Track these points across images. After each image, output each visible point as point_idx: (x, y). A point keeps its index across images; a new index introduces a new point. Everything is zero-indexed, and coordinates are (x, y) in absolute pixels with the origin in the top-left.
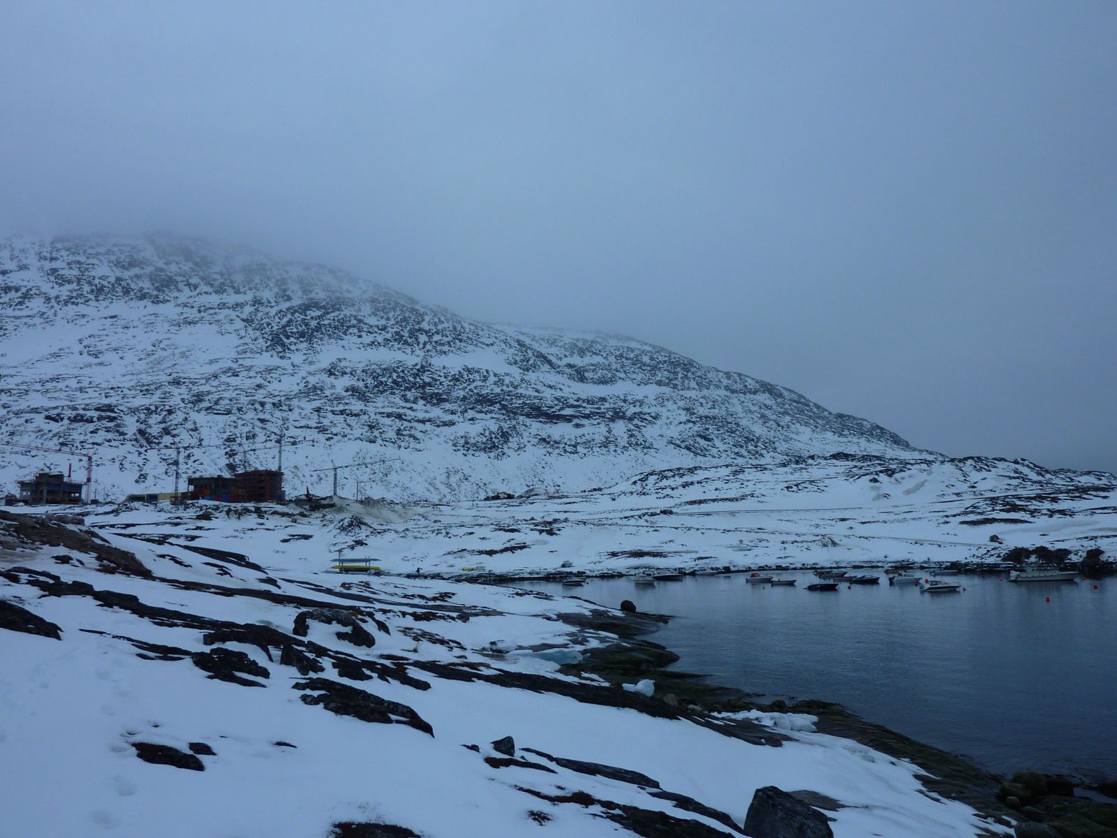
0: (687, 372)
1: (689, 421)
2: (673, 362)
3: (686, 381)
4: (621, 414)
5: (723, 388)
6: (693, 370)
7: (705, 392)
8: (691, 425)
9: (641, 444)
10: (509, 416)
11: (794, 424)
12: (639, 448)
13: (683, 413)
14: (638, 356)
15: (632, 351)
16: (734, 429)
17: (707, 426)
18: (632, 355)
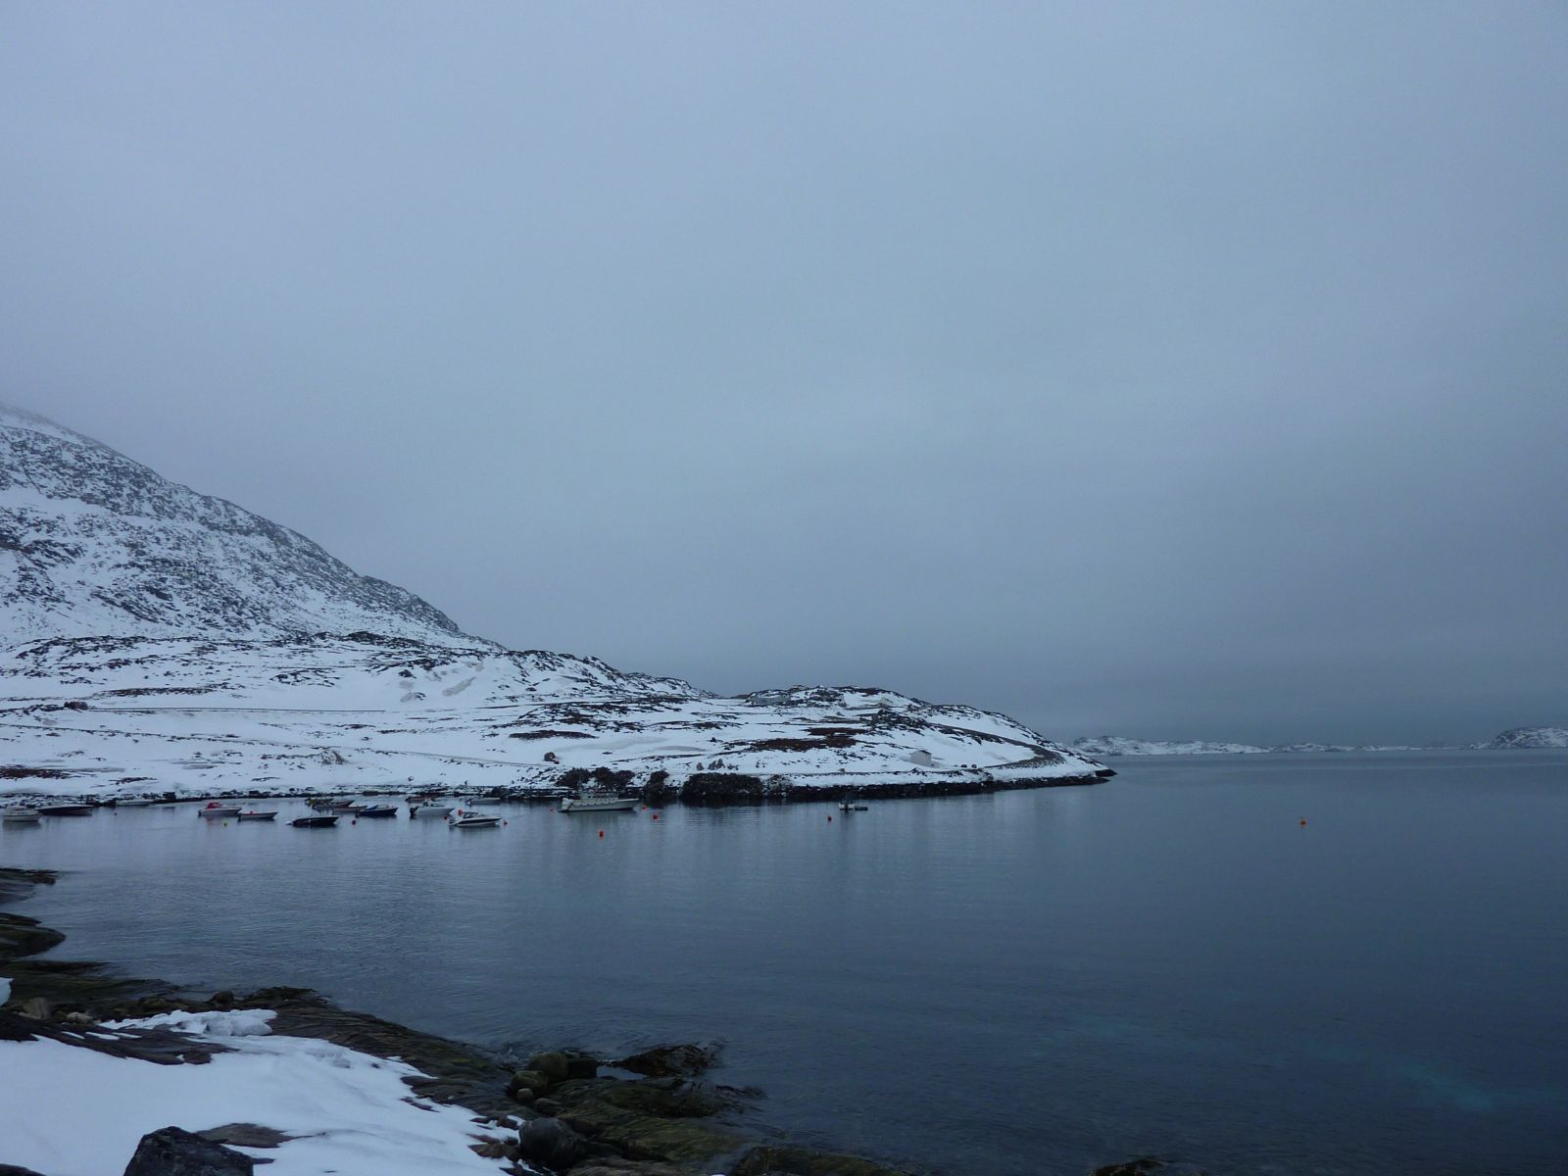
0: (139, 487)
1: (133, 565)
2: (116, 469)
3: (136, 502)
5: (197, 519)
6: (149, 485)
7: (166, 522)
8: (135, 570)
9: (43, 593)
12: (38, 599)
13: (125, 550)
14: (53, 449)
15: (45, 440)
16: (207, 584)
17: (164, 575)
18: (43, 447)
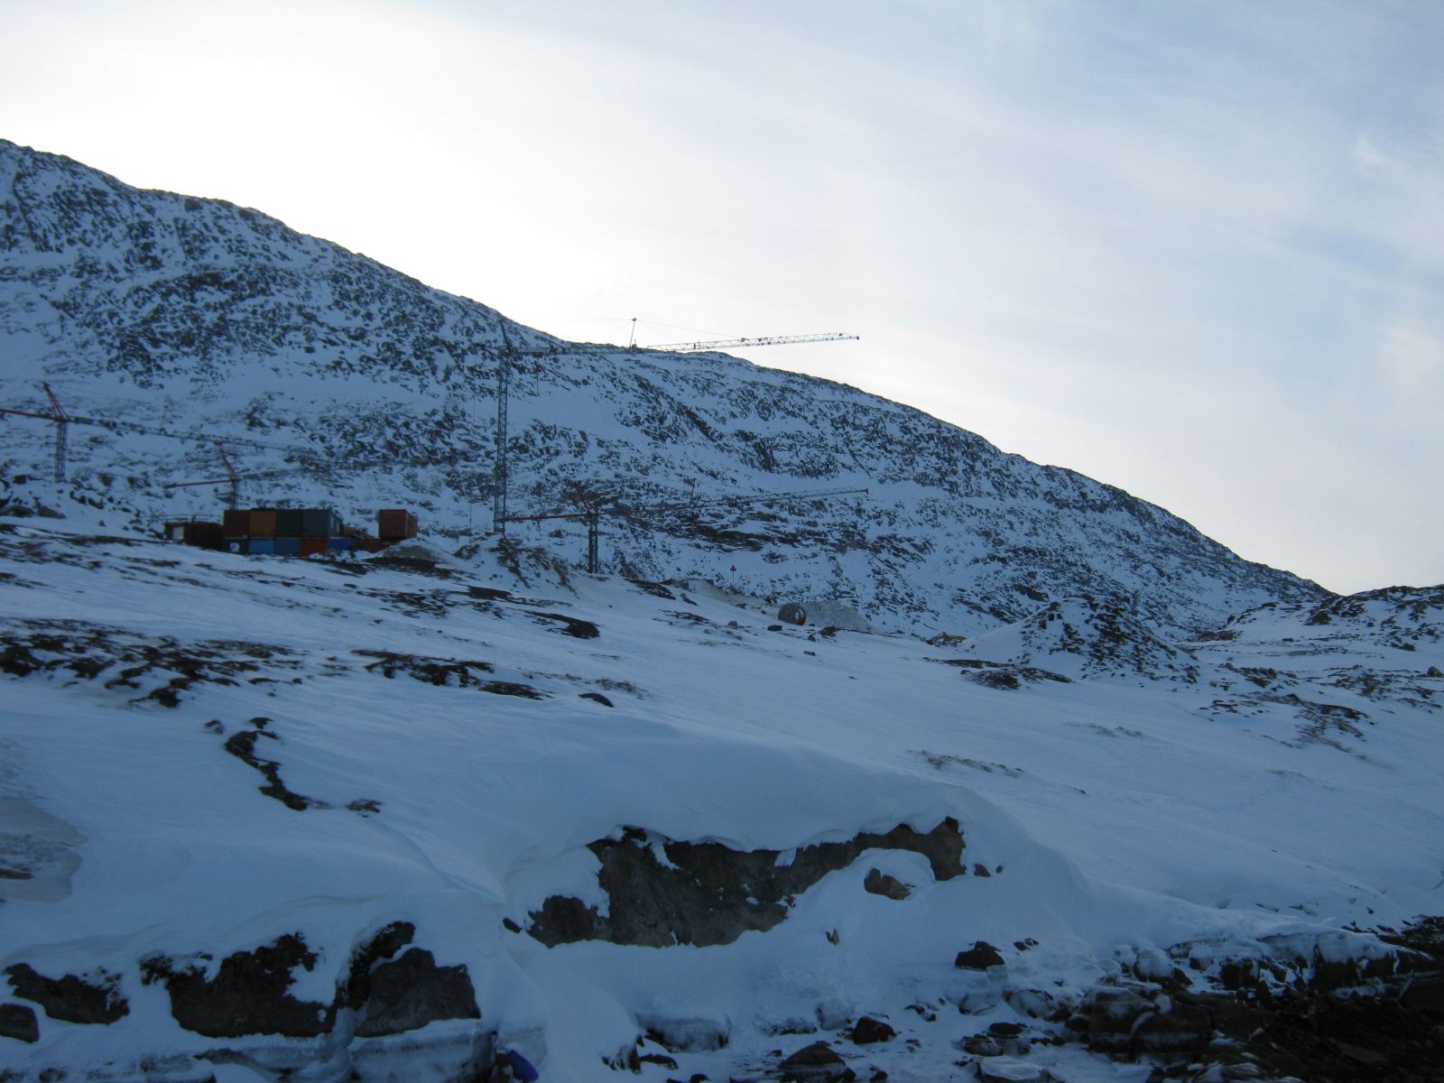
4: (858, 538)
10: (633, 531)
11: (1188, 572)
